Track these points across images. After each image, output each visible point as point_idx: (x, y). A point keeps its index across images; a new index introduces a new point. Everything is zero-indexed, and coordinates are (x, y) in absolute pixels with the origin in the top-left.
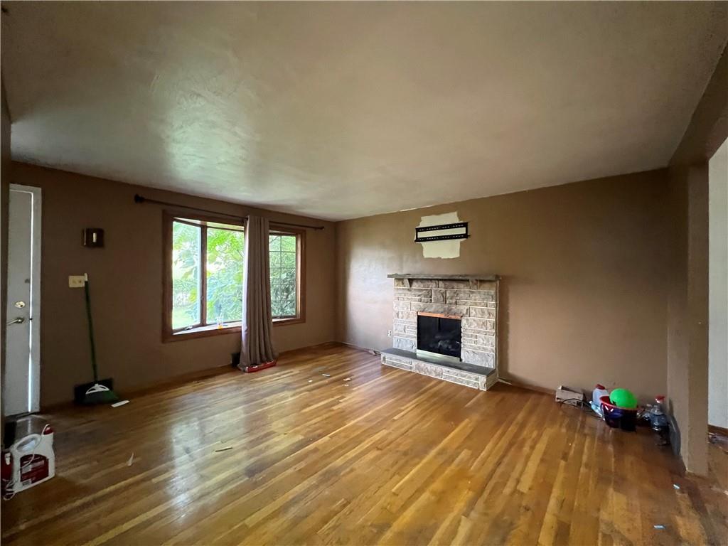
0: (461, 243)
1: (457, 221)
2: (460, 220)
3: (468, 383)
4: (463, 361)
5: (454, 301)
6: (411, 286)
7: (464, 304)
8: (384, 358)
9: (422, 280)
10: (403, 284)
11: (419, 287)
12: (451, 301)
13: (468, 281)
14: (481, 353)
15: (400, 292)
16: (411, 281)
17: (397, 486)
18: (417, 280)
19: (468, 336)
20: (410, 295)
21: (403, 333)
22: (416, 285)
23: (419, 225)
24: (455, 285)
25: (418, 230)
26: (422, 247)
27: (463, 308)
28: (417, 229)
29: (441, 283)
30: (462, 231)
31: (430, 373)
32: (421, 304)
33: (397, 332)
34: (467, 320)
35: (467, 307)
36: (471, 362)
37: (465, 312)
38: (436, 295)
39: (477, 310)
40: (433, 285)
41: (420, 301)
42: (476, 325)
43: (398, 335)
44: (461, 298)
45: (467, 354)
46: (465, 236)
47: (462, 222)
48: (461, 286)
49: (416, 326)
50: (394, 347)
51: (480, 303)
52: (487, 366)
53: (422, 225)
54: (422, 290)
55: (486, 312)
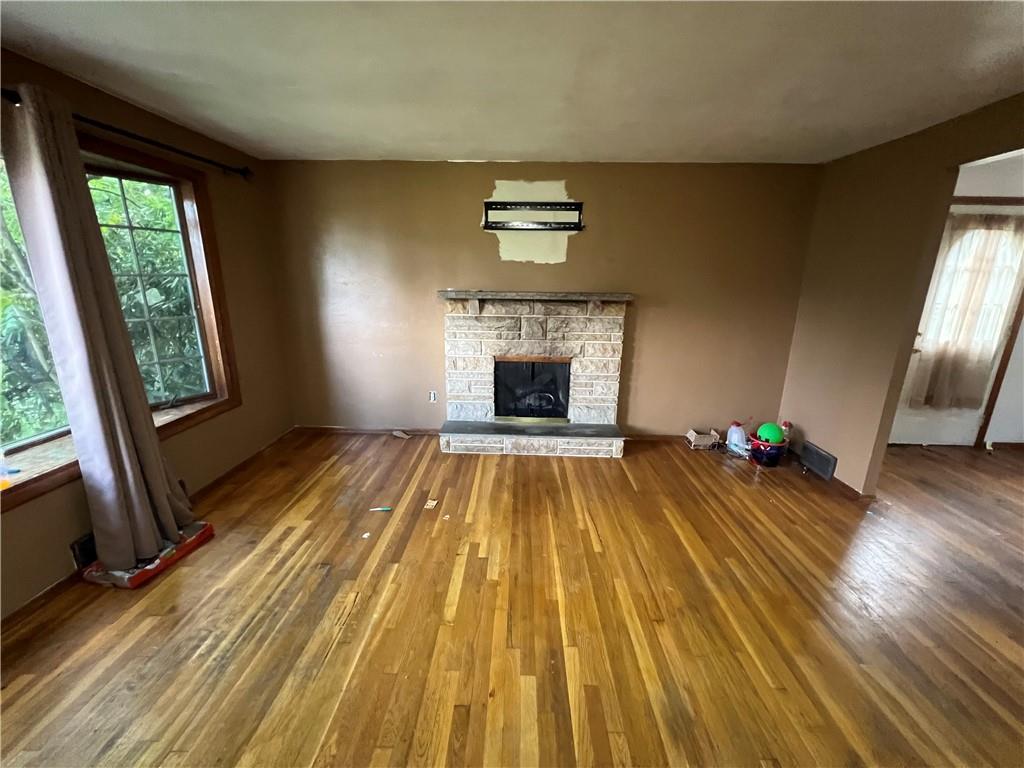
0: (569, 238)
1: (563, 198)
2: (569, 198)
3: (598, 452)
4: (572, 422)
5: (560, 336)
6: (480, 313)
7: (577, 339)
8: (448, 443)
9: (503, 301)
10: (464, 308)
11: (497, 312)
12: (555, 335)
13: (586, 302)
14: (599, 407)
15: (461, 322)
16: (482, 302)
17: (761, 669)
18: (493, 301)
19: (580, 385)
20: (480, 329)
21: (467, 393)
22: (490, 310)
23: (491, 196)
24: (563, 309)
25: (490, 206)
26: (498, 242)
27: (574, 345)
28: (486, 204)
29: (539, 307)
30: (572, 217)
31: (537, 450)
32: (503, 343)
33: (454, 393)
34: (581, 362)
35: (580, 343)
36: (583, 421)
37: (578, 350)
38: (530, 326)
39: (596, 346)
40: (524, 311)
41: (499, 337)
42: (593, 368)
43: (458, 397)
44: (572, 330)
45: (577, 411)
46: (577, 227)
47: (572, 201)
48: (574, 310)
49: (492, 379)
50: (449, 419)
51: (601, 336)
52: (606, 423)
53: (496, 197)
54: (504, 319)
55: (610, 348)
